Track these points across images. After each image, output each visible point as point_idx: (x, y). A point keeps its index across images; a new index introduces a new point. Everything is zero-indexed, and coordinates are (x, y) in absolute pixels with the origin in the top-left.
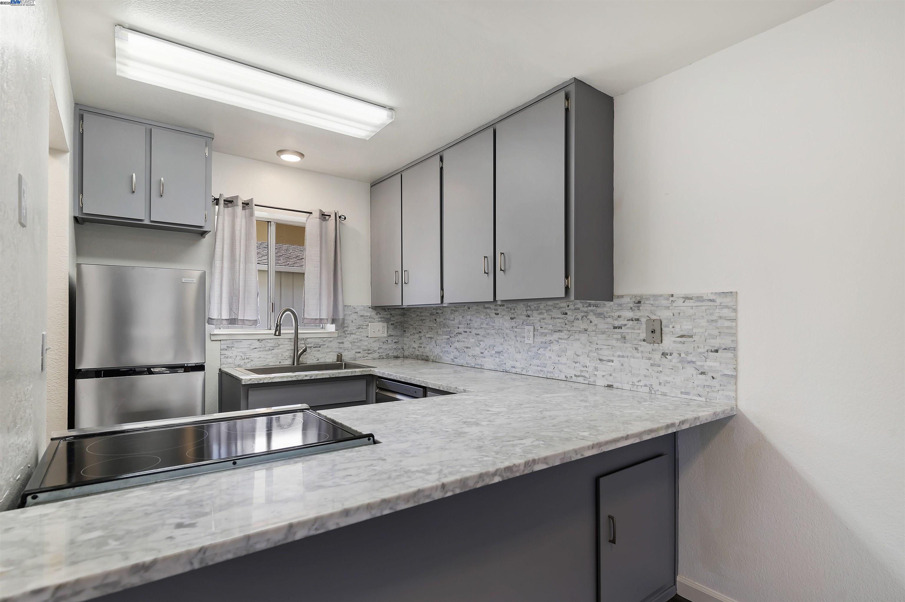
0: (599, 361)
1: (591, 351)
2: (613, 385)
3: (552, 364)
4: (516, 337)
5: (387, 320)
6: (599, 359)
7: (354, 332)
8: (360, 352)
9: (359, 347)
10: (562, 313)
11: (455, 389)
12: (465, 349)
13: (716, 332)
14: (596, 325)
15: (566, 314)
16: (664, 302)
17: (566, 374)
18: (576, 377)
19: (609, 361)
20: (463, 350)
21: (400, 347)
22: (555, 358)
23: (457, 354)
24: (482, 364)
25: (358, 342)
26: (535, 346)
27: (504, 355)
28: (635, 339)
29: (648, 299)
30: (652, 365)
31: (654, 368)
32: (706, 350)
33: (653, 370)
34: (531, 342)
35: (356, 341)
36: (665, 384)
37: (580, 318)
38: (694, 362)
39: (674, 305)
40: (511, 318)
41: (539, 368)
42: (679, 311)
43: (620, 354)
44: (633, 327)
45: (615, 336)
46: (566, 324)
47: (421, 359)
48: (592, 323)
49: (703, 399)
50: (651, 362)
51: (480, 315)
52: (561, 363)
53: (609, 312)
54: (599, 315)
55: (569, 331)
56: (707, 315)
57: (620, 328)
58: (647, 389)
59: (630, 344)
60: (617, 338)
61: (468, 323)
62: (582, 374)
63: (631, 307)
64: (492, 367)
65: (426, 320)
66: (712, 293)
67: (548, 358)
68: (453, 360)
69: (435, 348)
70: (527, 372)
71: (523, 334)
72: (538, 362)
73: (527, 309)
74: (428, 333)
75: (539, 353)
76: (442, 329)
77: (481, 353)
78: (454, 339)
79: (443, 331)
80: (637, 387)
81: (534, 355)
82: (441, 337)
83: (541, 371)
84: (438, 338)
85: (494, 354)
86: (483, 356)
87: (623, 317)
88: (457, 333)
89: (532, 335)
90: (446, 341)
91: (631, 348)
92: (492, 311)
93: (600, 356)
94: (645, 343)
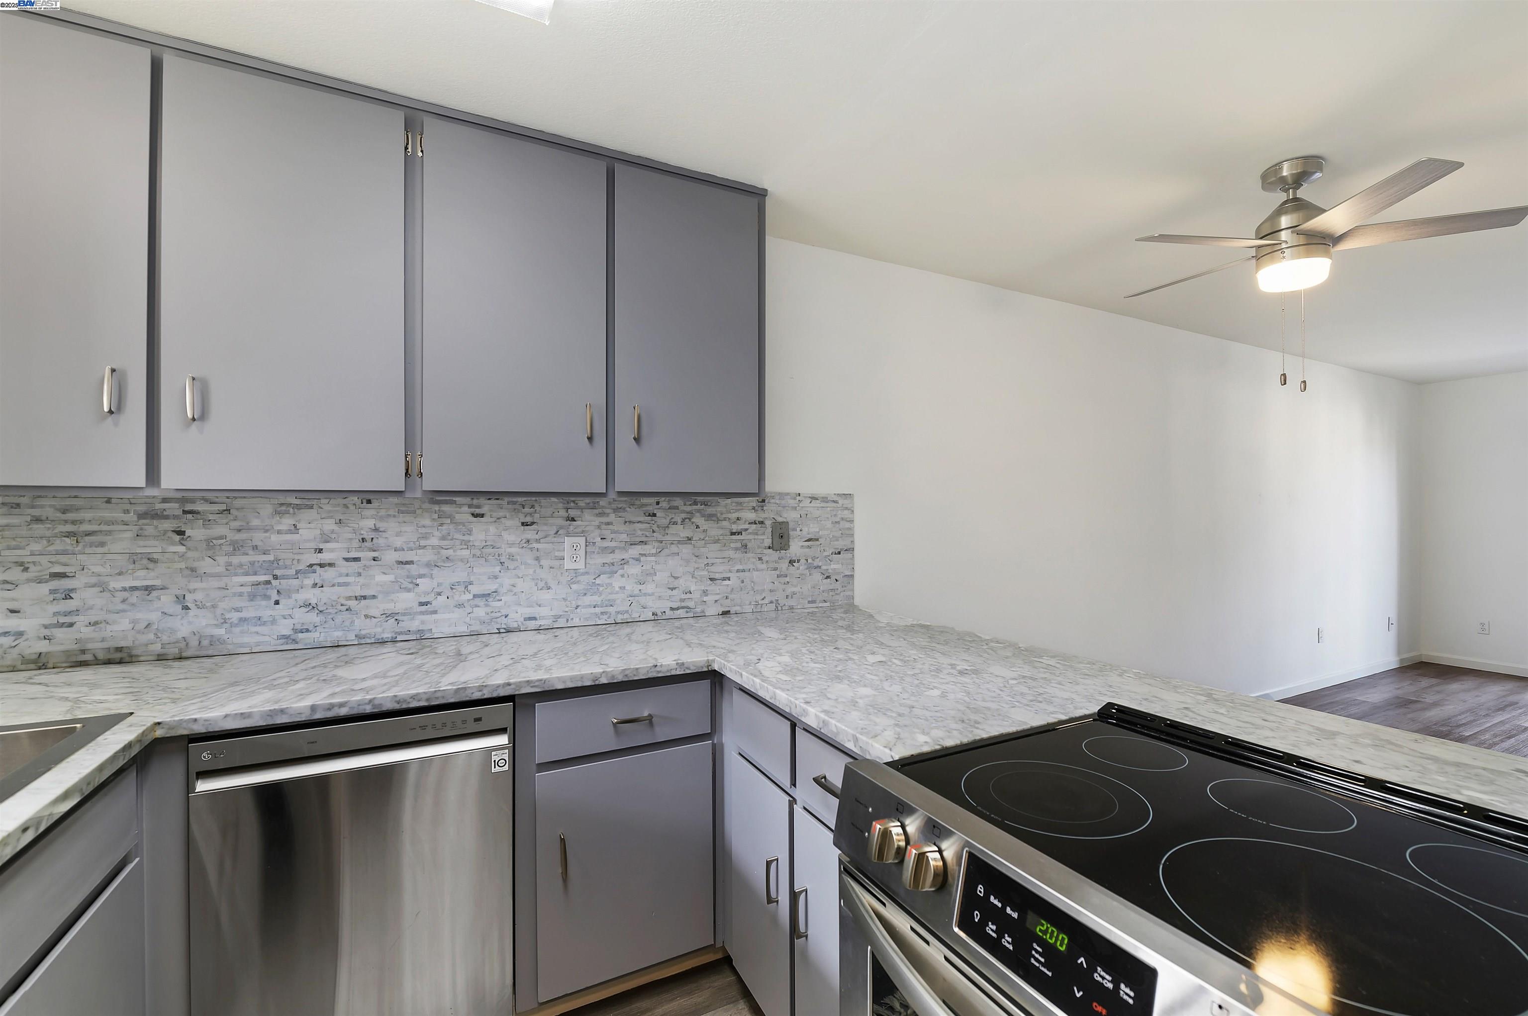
0: (709, 582)
1: (698, 568)
2: (730, 611)
3: (628, 597)
4: (537, 559)
6: (709, 578)
10: (647, 514)
11: (653, 669)
12: (352, 603)
13: (838, 534)
14: (705, 531)
15: (654, 515)
16: (792, 502)
17: (654, 610)
18: (672, 612)
19: (724, 579)
20: (342, 605)
22: (631, 587)
23: (313, 618)
24: (424, 628)
26: (587, 573)
27: (502, 598)
28: (759, 547)
29: (773, 497)
30: (778, 576)
31: (780, 579)
32: (831, 553)
33: (779, 582)
34: (580, 565)
36: (792, 596)
37: (679, 521)
38: (820, 567)
39: (801, 505)
40: (525, 524)
41: (598, 610)
42: (806, 513)
43: (741, 567)
44: (756, 531)
45: (732, 545)
46: (654, 532)
48: (699, 528)
49: (828, 604)
50: (778, 572)
51: (414, 518)
52: (645, 594)
53: (725, 512)
54: (709, 517)
55: (661, 542)
56: (831, 516)
57: (740, 533)
58: (773, 606)
59: (752, 553)
60: (735, 548)
61: (363, 539)
62: (683, 604)
63: (754, 507)
64: (463, 629)
65: (109, 533)
66: (835, 494)
67: (617, 589)
68: (292, 637)
69: (179, 617)
70: (567, 621)
71: (557, 554)
72: (596, 599)
73: (569, 506)
74: (120, 574)
75: (598, 584)
76: (222, 560)
77: (422, 604)
78: (295, 582)
79: (229, 564)
80: (761, 607)
81: (586, 588)
82: (215, 583)
83: (602, 613)
84: (194, 585)
85: (469, 600)
86: (426, 611)
87: (744, 520)
88: (311, 566)
89: (582, 553)
90: (247, 592)
91: (754, 558)
92: (460, 508)
93: (710, 574)
94: (770, 551)
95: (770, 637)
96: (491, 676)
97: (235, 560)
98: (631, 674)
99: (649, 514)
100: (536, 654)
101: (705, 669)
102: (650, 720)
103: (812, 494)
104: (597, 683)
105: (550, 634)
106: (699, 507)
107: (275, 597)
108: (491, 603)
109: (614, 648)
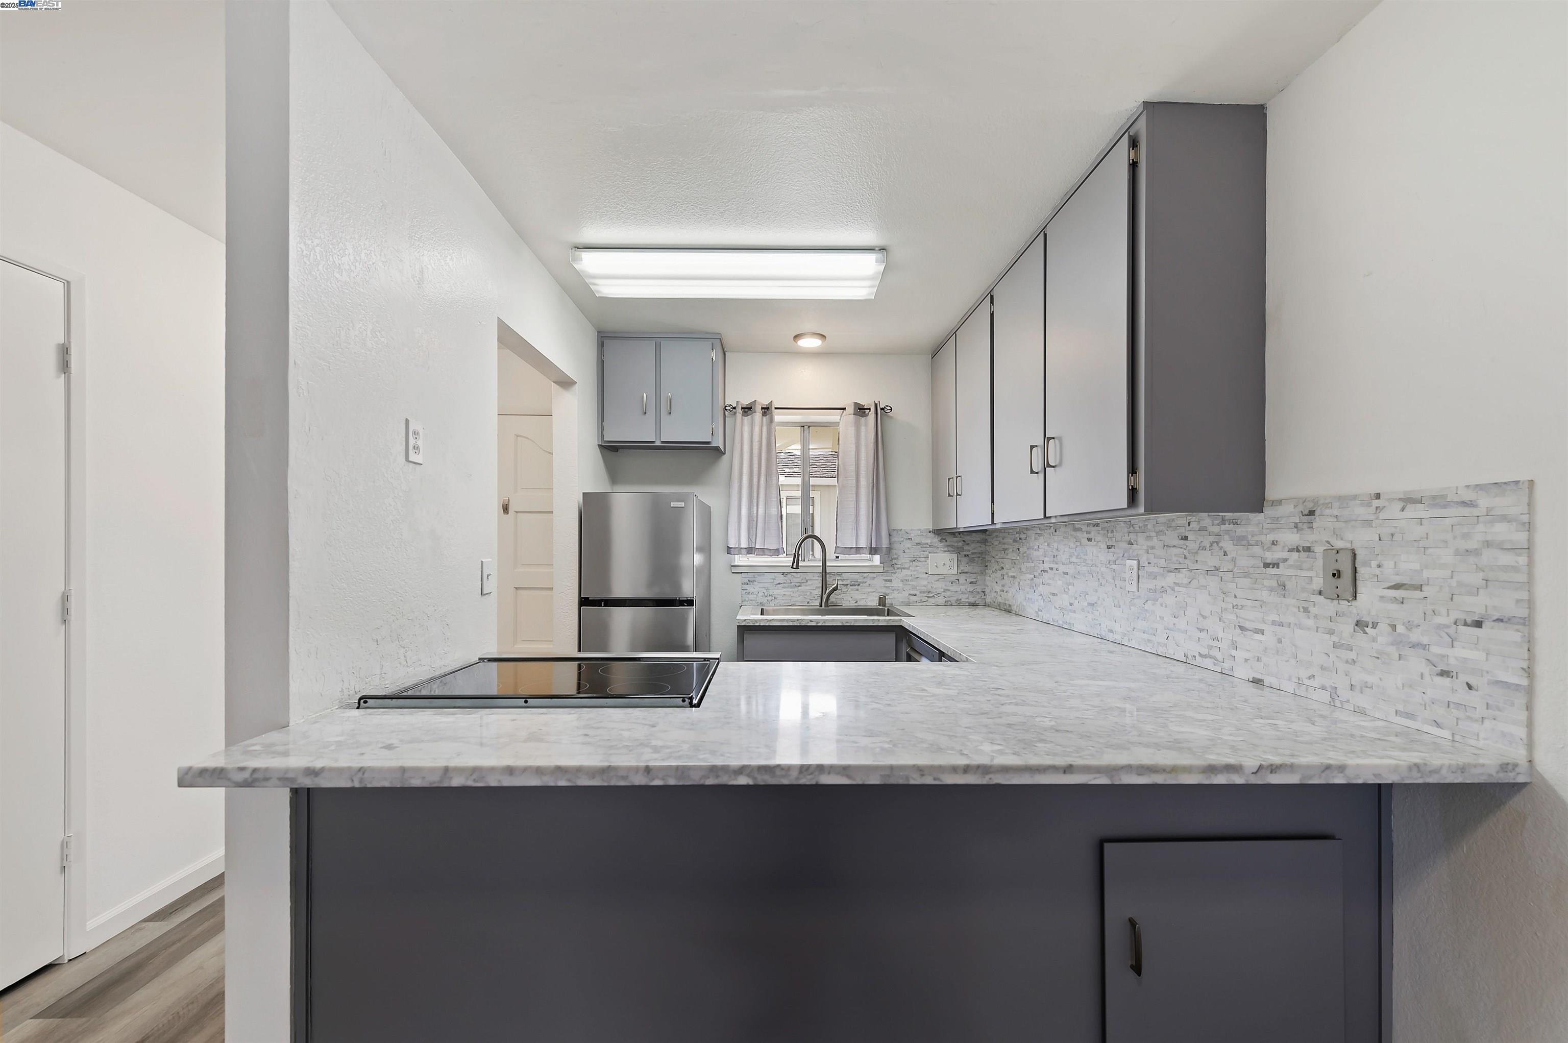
0: (1238, 631)
1: (1226, 609)
2: (1262, 681)
3: (1165, 629)
4: (1114, 579)
5: (958, 551)
6: (1239, 626)
7: (906, 566)
8: (915, 596)
9: (914, 588)
10: (1180, 537)
12: (1051, 597)
13: (1477, 579)
14: (1234, 560)
15: (1186, 538)
16: (1362, 512)
17: (1186, 651)
18: (1201, 659)
19: (1257, 631)
20: (1049, 598)
21: (980, 590)
22: (1169, 620)
23: (1042, 604)
24: (1072, 622)
25: (911, 581)
26: (1139, 597)
27: (1099, 609)
28: (1303, 590)
29: (1328, 506)
30: (1335, 646)
31: (1340, 652)
32: (1452, 618)
33: (1337, 656)
34: (1134, 588)
35: (910, 578)
36: (1361, 688)
37: (1208, 546)
38: (1424, 647)
39: (1382, 516)
40: (1109, 547)
41: (1146, 636)
42: (1392, 530)
43: (1276, 618)
44: (1300, 564)
45: (1266, 583)
46: (1186, 558)
47: (1003, 609)
48: (1227, 555)
49: (1446, 734)
50: (1335, 638)
51: (1069, 541)
52: (1179, 630)
53: (1256, 535)
54: (1240, 541)
55: (1191, 570)
56: (1455, 538)
57: (1276, 565)
58: (1325, 696)
59: (1294, 598)
60: (1270, 587)
62: (1211, 653)
63: (1296, 524)
66: (1468, 486)
67: (1161, 619)
68: (1038, 613)
70: (1129, 640)
71: (1122, 575)
72: (1145, 625)
73: (1130, 530)
74: (1010, 569)
75: (1147, 610)
77: (1071, 604)
78: (1038, 580)
79: (1026, 567)
80: (1309, 691)
81: (1142, 612)
82: (1024, 577)
83: (1148, 640)
84: (1021, 577)
85: (1086, 607)
87: (1282, 544)
88: (1042, 571)
89: (1137, 576)
90: (1029, 583)
91: (1299, 607)
93: (1240, 620)
94: (1321, 599)
106: (1228, 526)
107: (1034, 588)
108: (1094, 612)
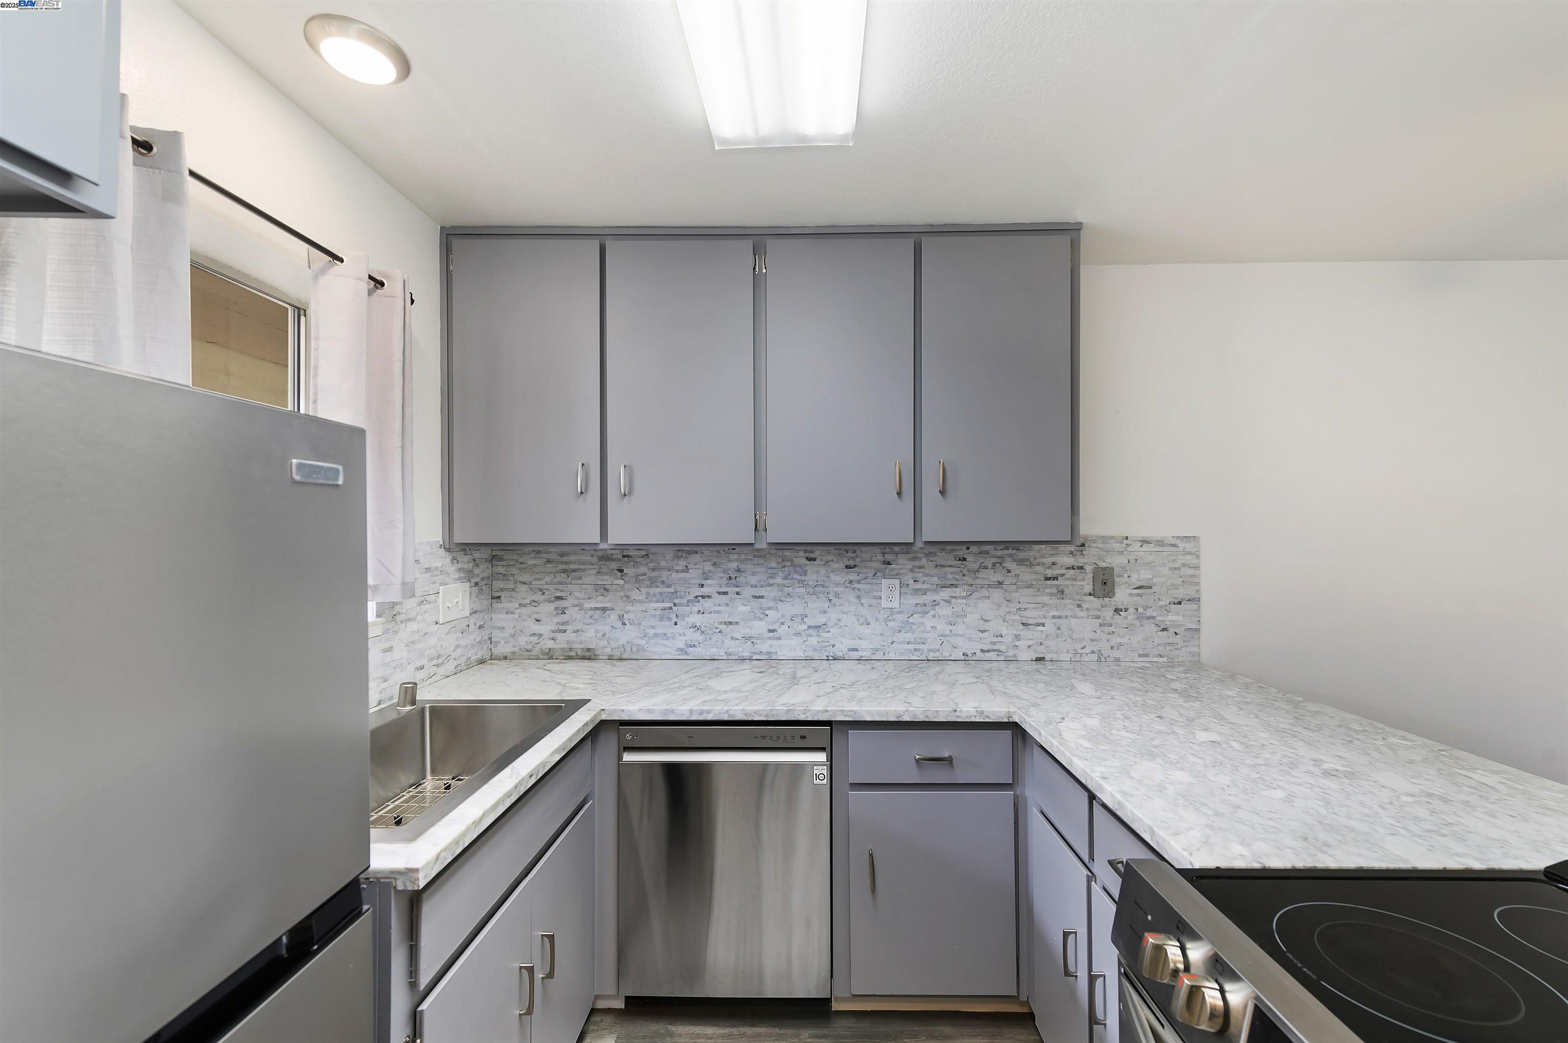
0: (1021, 627)
1: (1009, 612)
2: (1044, 658)
3: (939, 637)
4: (859, 597)
5: (468, 576)
7: (413, 615)
8: (422, 668)
9: (421, 655)
10: (957, 559)
11: (953, 714)
12: (723, 627)
13: (1179, 581)
14: (1017, 576)
15: (965, 559)
16: (1118, 546)
17: (964, 651)
18: (983, 654)
19: (1038, 625)
20: (716, 628)
21: (486, 637)
22: (942, 627)
23: (698, 637)
24: (772, 650)
25: (419, 642)
26: (901, 612)
27: (831, 630)
28: (1077, 594)
29: (1094, 541)
30: (1101, 625)
31: (1104, 628)
32: (1168, 602)
33: (1102, 631)
34: (895, 604)
35: (417, 637)
36: (1118, 647)
37: (990, 566)
38: (1154, 618)
39: (1129, 549)
40: (848, 567)
41: (911, 647)
42: (1136, 557)
43: (1056, 614)
44: (1075, 577)
45: (1047, 591)
46: (964, 575)
47: (562, 658)
48: (1011, 572)
49: (1165, 660)
50: (1101, 621)
51: (765, 561)
52: (956, 635)
53: (1039, 558)
54: (1022, 562)
55: (971, 585)
56: (1169, 562)
57: (1055, 578)
58: (1095, 657)
59: (1070, 599)
60: (1050, 593)
61: (730, 577)
62: (994, 647)
63: (1072, 551)
64: (800, 654)
65: (584, 570)
66: (1173, 537)
67: (929, 628)
68: (685, 650)
69: (621, 630)
70: (884, 654)
71: (875, 594)
72: (909, 636)
73: (885, 551)
74: (589, 598)
75: (911, 623)
76: (644, 590)
77: (770, 631)
78: (687, 609)
79: (648, 594)
80: (1081, 656)
81: (900, 625)
82: (639, 607)
83: (915, 650)
84: (628, 608)
85: (804, 630)
86: (773, 637)
87: (1060, 565)
88: (696, 597)
89: (897, 593)
90: (659, 615)
91: (1072, 605)
92: (798, 553)
93: (1023, 619)
94: (1092, 598)
95: (1083, 694)
96: (814, 701)
97: (652, 591)
98: (931, 716)
99: (960, 558)
100: (853, 684)
101: (1006, 720)
102: (949, 761)
103: (1142, 537)
104: (900, 719)
105: (868, 665)
106: (1010, 551)
107: (675, 619)
108: (821, 634)
109: (920, 687)
